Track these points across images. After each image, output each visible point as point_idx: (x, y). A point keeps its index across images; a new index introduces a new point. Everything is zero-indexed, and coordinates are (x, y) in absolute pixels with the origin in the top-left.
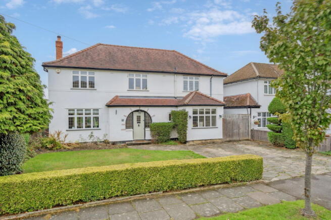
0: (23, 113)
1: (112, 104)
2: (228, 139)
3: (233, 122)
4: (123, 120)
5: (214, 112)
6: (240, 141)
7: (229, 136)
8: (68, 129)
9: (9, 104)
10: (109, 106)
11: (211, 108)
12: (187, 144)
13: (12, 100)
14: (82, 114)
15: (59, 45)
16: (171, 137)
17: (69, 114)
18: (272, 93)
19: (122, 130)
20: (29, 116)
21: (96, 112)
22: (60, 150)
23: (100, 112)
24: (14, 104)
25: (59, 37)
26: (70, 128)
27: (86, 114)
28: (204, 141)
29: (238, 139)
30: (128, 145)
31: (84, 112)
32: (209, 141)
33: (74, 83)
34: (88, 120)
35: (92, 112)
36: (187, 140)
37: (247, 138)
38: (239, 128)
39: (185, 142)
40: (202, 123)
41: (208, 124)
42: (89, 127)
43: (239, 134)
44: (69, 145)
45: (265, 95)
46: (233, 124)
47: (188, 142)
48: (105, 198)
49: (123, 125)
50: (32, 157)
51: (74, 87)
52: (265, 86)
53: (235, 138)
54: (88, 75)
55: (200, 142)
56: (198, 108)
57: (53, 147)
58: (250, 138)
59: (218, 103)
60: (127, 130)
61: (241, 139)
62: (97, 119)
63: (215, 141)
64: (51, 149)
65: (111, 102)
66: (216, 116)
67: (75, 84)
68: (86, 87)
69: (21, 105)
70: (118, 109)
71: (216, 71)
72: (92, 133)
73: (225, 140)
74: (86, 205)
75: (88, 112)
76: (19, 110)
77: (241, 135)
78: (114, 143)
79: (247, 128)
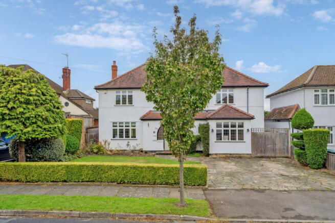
0: (41, 127)
1: (145, 118)
2: (259, 155)
3: (265, 136)
4: (154, 132)
5: (241, 126)
6: (275, 157)
7: (261, 152)
8: (113, 138)
9: (33, 123)
10: (143, 119)
11: (237, 122)
12: (210, 156)
13: (34, 121)
14: (123, 126)
15: (114, 68)
16: (197, 150)
17: (113, 126)
18: (327, 104)
19: (154, 141)
20: (45, 129)
21: (133, 125)
22: (103, 154)
23: (137, 124)
24: (36, 123)
25: (114, 62)
26: (114, 137)
27: (126, 126)
28: (229, 155)
29: (273, 155)
30: (157, 154)
31: (124, 125)
32: (234, 156)
33: (116, 101)
34: (127, 131)
35: (130, 125)
36: (210, 153)
37: (286, 155)
38: (274, 144)
39: (208, 155)
40: (227, 137)
41: (233, 138)
42: (129, 137)
43: (274, 150)
44: (111, 151)
45: (315, 106)
46: (265, 139)
47: (211, 154)
48: (79, 182)
49: (154, 136)
50: (80, 158)
51: (117, 104)
52: (316, 95)
53: (268, 154)
54: (127, 93)
55: (224, 156)
56: (223, 122)
57: (97, 152)
58: (290, 155)
59: (245, 117)
60: (158, 141)
61: (277, 156)
62: (134, 131)
63: (242, 155)
64: (97, 153)
65: (145, 116)
66: (243, 130)
67: (118, 102)
68: (126, 103)
69: (39, 123)
70: (150, 122)
71: (257, 81)
72: (128, 142)
73: (256, 156)
74: (67, 183)
75: (127, 125)
76: (38, 126)
77: (278, 151)
78: (146, 152)
79: (286, 144)
